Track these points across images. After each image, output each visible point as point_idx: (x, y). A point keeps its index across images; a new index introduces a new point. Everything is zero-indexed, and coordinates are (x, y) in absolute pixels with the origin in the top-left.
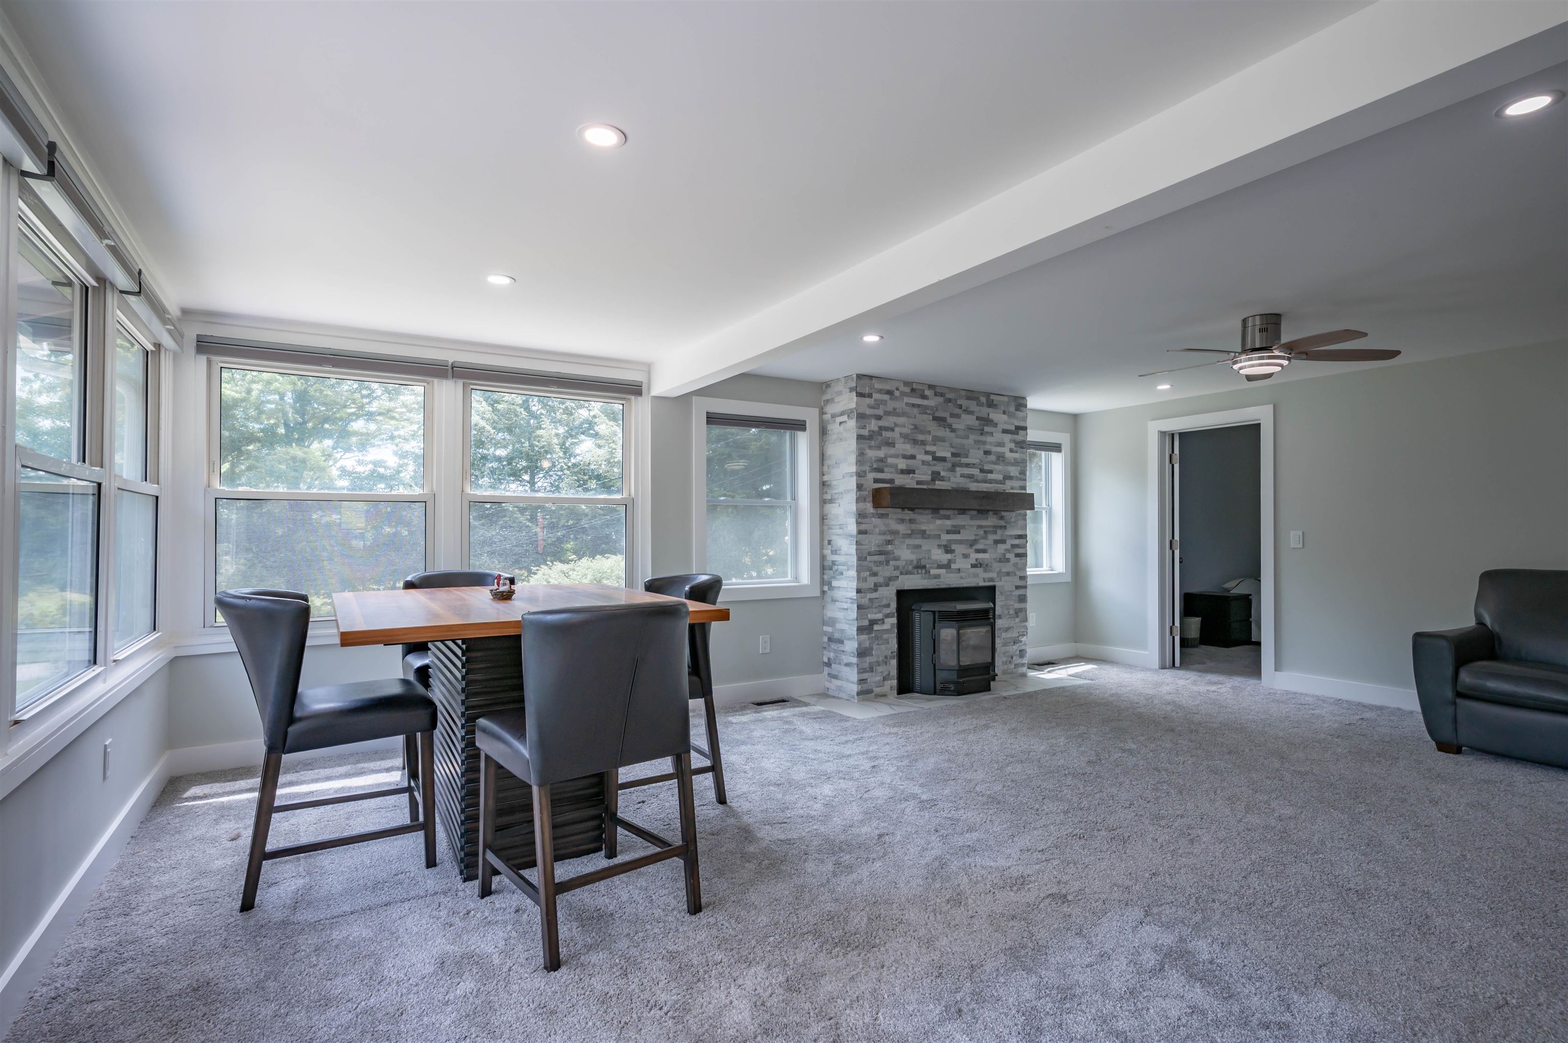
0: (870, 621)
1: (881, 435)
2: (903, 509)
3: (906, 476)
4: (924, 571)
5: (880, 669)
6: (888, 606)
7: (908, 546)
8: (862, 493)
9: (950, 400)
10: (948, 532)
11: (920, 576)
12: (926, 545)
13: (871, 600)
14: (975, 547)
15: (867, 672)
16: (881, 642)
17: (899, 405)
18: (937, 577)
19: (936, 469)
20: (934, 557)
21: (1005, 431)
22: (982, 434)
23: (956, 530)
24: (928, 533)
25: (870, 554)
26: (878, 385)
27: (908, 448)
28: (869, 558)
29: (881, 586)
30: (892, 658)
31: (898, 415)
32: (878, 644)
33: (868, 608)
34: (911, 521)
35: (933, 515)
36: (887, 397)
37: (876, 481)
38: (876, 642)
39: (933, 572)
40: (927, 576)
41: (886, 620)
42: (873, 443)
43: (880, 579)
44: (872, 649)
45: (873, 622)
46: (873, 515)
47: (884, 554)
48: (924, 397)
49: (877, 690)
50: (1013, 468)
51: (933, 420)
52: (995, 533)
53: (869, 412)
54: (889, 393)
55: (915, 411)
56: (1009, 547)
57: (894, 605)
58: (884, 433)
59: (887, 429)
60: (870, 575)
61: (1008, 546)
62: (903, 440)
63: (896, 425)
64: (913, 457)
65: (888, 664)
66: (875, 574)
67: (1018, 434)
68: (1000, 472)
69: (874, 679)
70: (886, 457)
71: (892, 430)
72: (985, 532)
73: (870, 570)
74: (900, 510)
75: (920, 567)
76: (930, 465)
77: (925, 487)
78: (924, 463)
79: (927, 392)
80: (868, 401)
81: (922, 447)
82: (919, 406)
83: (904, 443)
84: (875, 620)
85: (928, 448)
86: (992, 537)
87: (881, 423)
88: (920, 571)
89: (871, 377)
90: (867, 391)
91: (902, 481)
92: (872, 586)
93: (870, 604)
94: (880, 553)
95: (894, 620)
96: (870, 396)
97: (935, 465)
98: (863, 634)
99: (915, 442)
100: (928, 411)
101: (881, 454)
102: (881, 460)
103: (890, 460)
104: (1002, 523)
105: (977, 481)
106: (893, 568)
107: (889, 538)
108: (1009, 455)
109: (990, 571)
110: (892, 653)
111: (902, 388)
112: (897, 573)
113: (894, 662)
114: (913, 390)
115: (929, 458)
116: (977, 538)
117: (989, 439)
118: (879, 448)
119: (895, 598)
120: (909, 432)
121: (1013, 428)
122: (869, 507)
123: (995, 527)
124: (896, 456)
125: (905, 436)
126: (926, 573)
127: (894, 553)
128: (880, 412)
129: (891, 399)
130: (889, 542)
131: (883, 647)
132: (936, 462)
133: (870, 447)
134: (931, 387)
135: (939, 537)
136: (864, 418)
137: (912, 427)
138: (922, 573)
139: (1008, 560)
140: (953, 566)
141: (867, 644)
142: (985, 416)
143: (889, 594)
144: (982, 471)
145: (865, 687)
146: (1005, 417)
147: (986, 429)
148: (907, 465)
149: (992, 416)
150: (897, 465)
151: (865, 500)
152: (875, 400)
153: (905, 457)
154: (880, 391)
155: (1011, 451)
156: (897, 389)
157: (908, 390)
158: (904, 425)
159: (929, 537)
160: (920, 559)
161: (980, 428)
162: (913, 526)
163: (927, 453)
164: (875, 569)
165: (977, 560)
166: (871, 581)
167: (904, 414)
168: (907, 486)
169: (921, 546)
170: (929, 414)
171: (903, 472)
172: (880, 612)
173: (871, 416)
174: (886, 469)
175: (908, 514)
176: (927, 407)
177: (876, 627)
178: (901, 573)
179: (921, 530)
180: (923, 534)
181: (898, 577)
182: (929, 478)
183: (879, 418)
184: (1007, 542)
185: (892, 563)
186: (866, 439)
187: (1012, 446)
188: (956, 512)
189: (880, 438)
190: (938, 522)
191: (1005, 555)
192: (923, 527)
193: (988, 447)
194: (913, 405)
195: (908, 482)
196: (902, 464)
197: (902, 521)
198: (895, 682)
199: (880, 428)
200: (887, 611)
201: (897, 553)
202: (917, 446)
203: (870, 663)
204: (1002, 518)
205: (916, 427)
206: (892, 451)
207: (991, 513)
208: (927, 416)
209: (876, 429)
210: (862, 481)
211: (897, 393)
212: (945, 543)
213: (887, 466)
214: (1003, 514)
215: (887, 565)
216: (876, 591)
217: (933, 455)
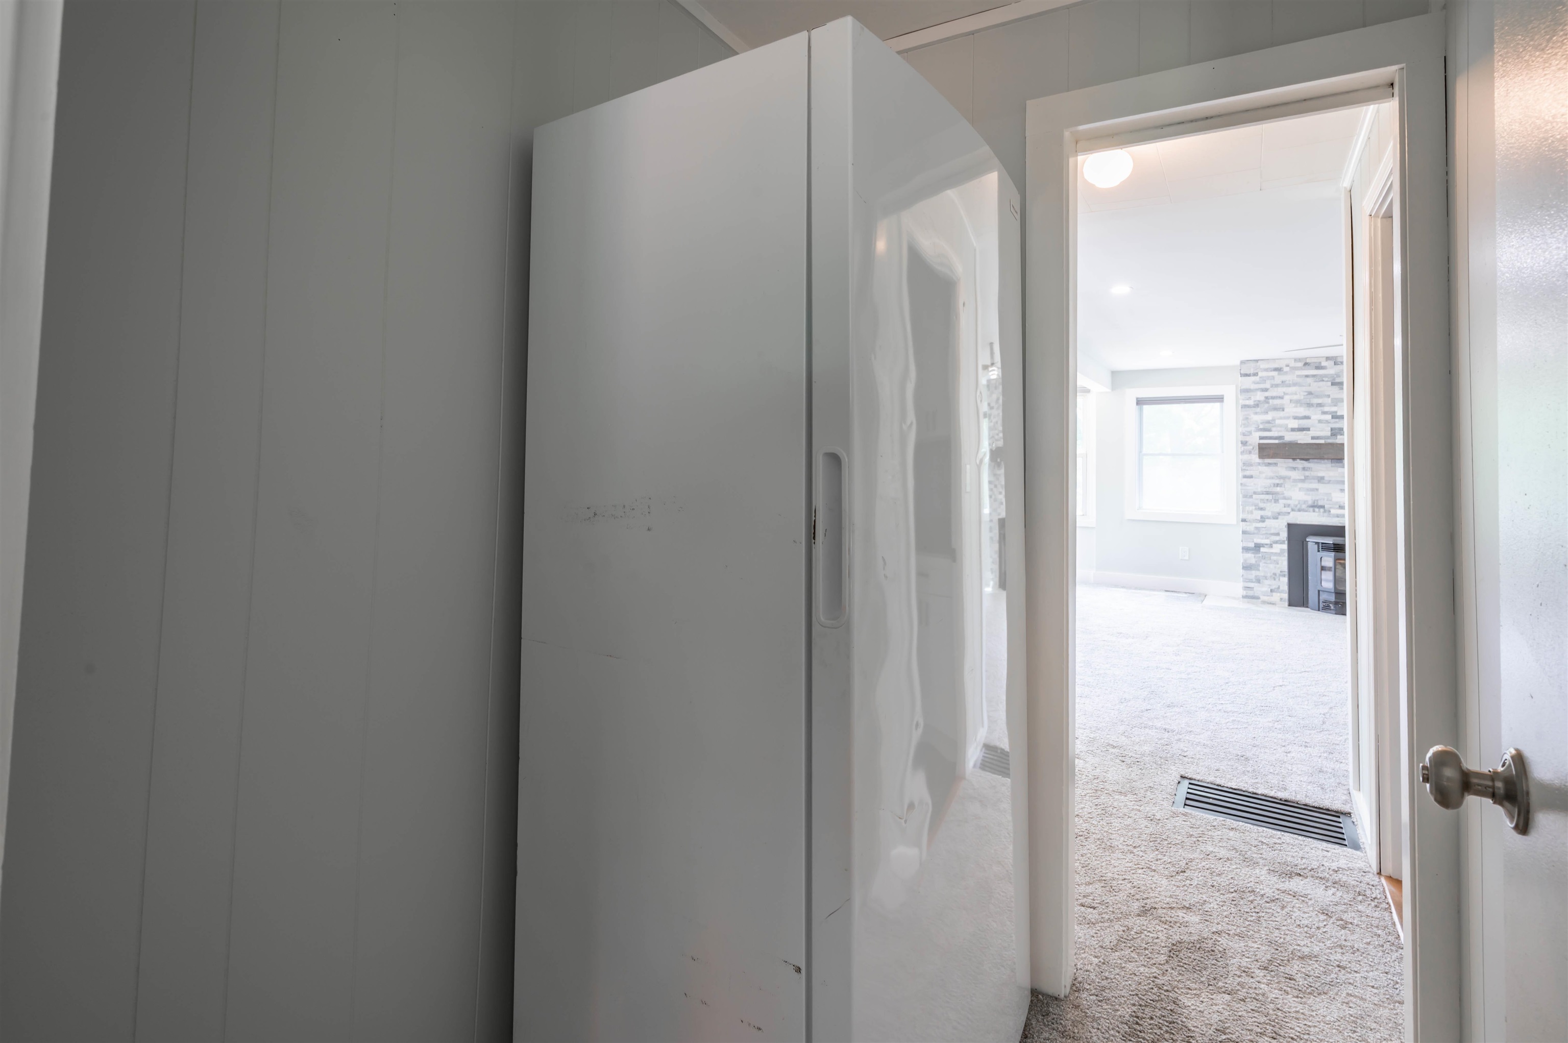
0: (1255, 544)
1: (1268, 403)
2: (1294, 459)
3: (1298, 433)
4: (1322, 510)
5: (1267, 582)
6: (1278, 534)
7: (1300, 489)
8: (1246, 447)
11: (1316, 514)
12: (1323, 489)
13: (1257, 528)
15: (1252, 582)
16: (1269, 562)
17: (1288, 378)
19: (1337, 425)
20: (1334, 500)
24: (1326, 479)
25: (1255, 493)
26: (1263, 365)
27: (1302, 411)
28: (1254, 496)
29: (1268, 518)
30: (1284, 576)
31: (1289, 386)
32: (1265, 563)
33: (1254, 534)
34: (1304, 469)
35: (1333, 465)
36: (1275, 373)
37: (1261, 438)
38: (1263, 561)
39: (1333, 511)
40: (1326, 514)
41: (1274, 545)
42: (1258, 410)
43: (1267, 513)
44: (1259, 565)
45: (1258, 547)
46: (1259, 464)
47: (1272, 494)
48: (1319, 367)
49: (1263, 598)
51: (1332, 385)
53: (1253, 387)
54: (1278, 370)
55: (1309, 380)
57: (1284, 535)
58: (1271, 401)
59: (1273, 398)
60: (1256, 509)
62: (1294, 405)
63: (1285, 394)
64: (1308, 418)
65: (1277, 579)
66: (1261, 509)
69: (1260, 589)
70: (1274, 420)
71: (1281, 398)
73: (1256, 505)
74: (1291, 460)
75: (1315, 506)
76: (1328, 423)
77: (1322, 441)
78: (1320, 421)
79: (1324, 364)
80: (1253, 378)
81: (1319, 408)
82: (1314, 376)
83: (1296, 407)
84: (1262, 544)
85: (1326, 409)
87: (1267, 394)
88: (1317, 510)
89: (1257, 361)
90: (1252, 371)
91: (1290, 437)
92: (1259, 518)
93: (1256, 532)
94: (1268, 493)
95: (1285, 547)
96: (1256, 374)
97: (1336, 422)
98: (1248, 553)
99: (1309, 405)
100: (1326, 379)
101: (1269, 417)
102: (1268, 422)
103: (1278, 422)
106: (1283, 505)
107: (1277, 481)
110: (1281, 572)
111: (1293, 364)
112: (1289, 510)
113: (1285, 580)
114: (1306, 364)
115: (1329, 417)
118: (1267, 413)
119: (1286, 529)
120: (1302, 398)
122: (1255, 458)
124: (1288, 418)
125: (1298, 402)
126: (1325, 511)
127: (1284, 494)
128: (1267, 385)
129: (1279, 374)
130: (1278, 485)
131: (1272, 566)
132: (1337, 420)
133: (1256, 413)
134: (1328, 359)
136: (1248, 392)
137: (1306, 393)
138: (1319, 512)
141: (1253, 561)
143: (1280, 527)
145: (1250, 593)
148: (1298, 425)
150: (1287, 425)
151: (1250, 453)
152: (1260, 377)
153: (1295, 418)
154: (1266, 370)
156: (1287, 366)
157: (1300, 364)
158: (1299, 393)
159: (1329, 482)
160: (1317, 500)
162: (1307, 473)
163: (1324, 413)
164: (1261, 505)
166: (1257, 514)
167: (1295, 384)
168: (1299, 442)
169: (1317, 490)
170: (1327, 381)
171: (1293, 430)
172: (1268, 538)
173: (1257, 390)
174: (1274, 429)
175: (1300, 464)
176: (1326, 376)
177: (1262, 550)
178: (1293, 510)
179: (1318, 477)
180: (1321, 480)
181: (1289, 513)
182: (1329, 434)
183: (1266, 390)
185: (1281, 501)
186: (1251, 407)
189: (1266, 406)
192: (1320, 474)
194: (1307, 376)
195: (1303, 438)
196: (1295, 424)
197: (1294, 469)
198: (1286, 596)
199: (1267, 398)
200: (1277, 538)
201: (1287, 494)
202: (1312, 409)
203: (1256, 576)
205: (1310, 393)
206: (1281, 414)
208: (1324, 383)
209: (1262, 399)
210: (1247, 439)
211: (1286, 369)
213: (1273, 427)
215: (1275, 502)
216: (1264, 522)
217: (1333, 414)
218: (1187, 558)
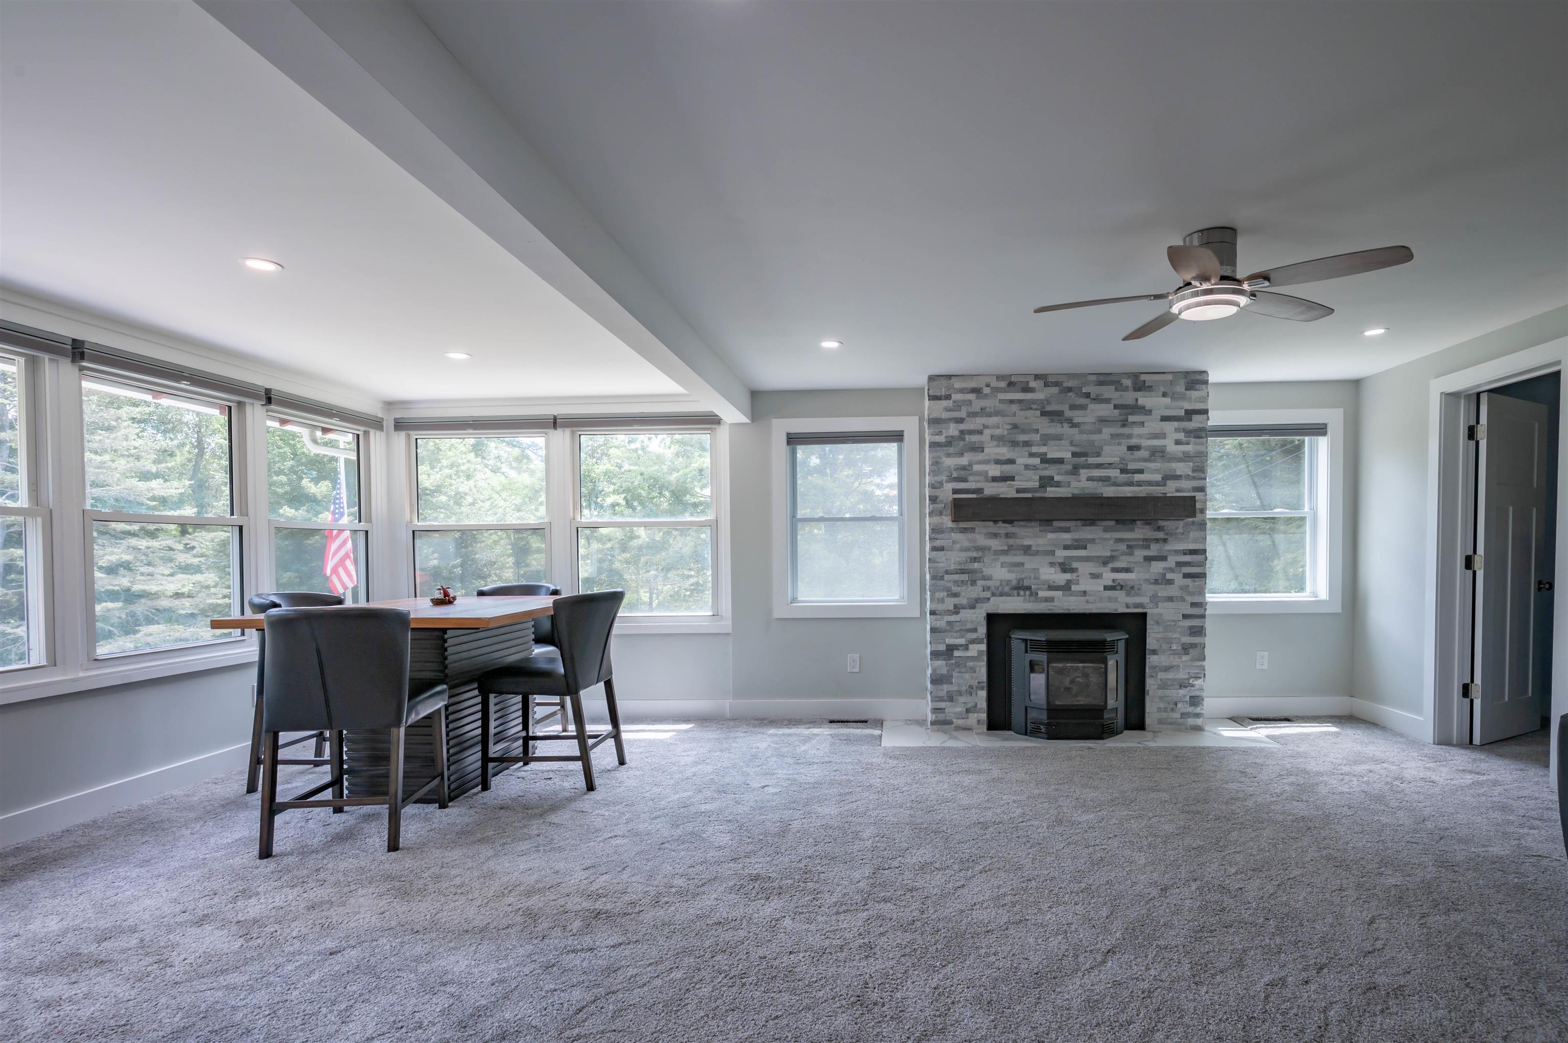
0: (947, 646)
1: (964, 440)
2: (995, 522)
3: (1000, 484)
4: (1028, 593)
5: (962, 699)
6: (975, 630)
7: (1003, 565)
8: (936, 506)
9: (1070, 389)
10: (1066, 547)
11: (1021, 598)
12: (1030, 563)
13: (949, 623)
14: (1110, 565)
15: (943, 701)
16: (963, 670)
17: (989, 403)
18: (1051, 600)
19: (1047, 473)
20: (1043, 577)
21: (1164, 419)
22: (1124, 426)
23: (1080, 545)
24: (1034, 548)
25: (947, 572)
26: (958, 384)
27: (1004, 452)
28: (946, 577)
29: (964, 608)
30: (982, 689)
31: (990, 415)
32: (959, 672)
33: (945, 631)
34: (1007, 535)
35: (1042, 528)
36: (972, 397)
37: (955, 491)
38: (957, 670)
39: (1042, 594)
40: (1032, 598)
41: (971, 646)
42: (951, 450)
43: (963, 601)
44: (951, 676)
45: (951, 649)
46: (952, 530)
47: (969, 573)
48: (1027, 389)
49: (960, 722)
50: (1181, 465)
51: (1042, 415)
52: (1148, 547)
53: (945, 415)
54: (976, 391)
55: (1015, 408)
56: (1173, 565)
57: (982, 631)
58: (967, 437)
59: (971, 432)
60: (948, 596)
61: (1171, 561)
62: (995, 443)
63: (985, 427)
64: (1012, 462)
65: (974, 694)
66: (956, 595)
67: (1190, 420)
68: (1157, 471)
69: (953, 710)
70: (971, 465)
71: (980, 432)
72: (1129, 547)
73: (948, 590)
74: (991, 524)
75: (1020, 588)
76: (1037, 469)
77: (1029, 495)
78: (1027, 467)
79: (1033, 384)
80: (945, 403)
81: (1026, 449)
82: (1020, 401)
83: (998, 446)
84: (956, 645)
85: (1035, 449)
86: (1140, 554)
87: (962, 427)
88: (1022, 593)
89: (949, 377)
90: (943, 392)
91: (991, 490)
92: (951, 608)
93: (948, 628)
94: (963, 572)
95: (983, 647)
96: (948, 397)
97: (1046, 469)
98: (939, 660)
99: (1014, 444)
100: (1035, 406)
101: (964, 461)
102: (964, 468)
103: (976, 468)
104: (1161, 535)
105: (1115, 484)
106: (981, 589)
107: (975, 554)
108: (1172, 448)
109: (1137, 595)
110: (979, 683)
111: (994, 383)
112: (987, 594)
113: (983, 694)
114: (1011, 384)
115: (1037, 461)
116: (1115, 554)
117: (1137, 431)
118: (961, 454)
119: (984, 623)
120: (1006, 433)
121: (1182, 413)
122: (947, 521)
123: (1146, 540)
124: (987, 462)
125: (999, 440)
126: (1031, 595)
127: (983, 572)
128: (963, 414)
129: (977, 398)
130: (975, 560)
131: (967, 676)
132: (1047, 465)
133: (948, 455)
134: (1037, 377)
135: (1052, 553)
136: (939, 423)
137: (1010, 427)
138: (1025, 595)
139: (1170, 582)
140: (1074, 588)
141: (944, 671)
142: (1130, 401)
143: (977, 617)
144: (1124, 471)
145: (941, 717)
146: (1167, 400)
147: (1131, 419)
148: (1001, 472)
149: (1141, 402)
150: (987, 472)
151: (941, 514)
152: (954, 402)
153: (998, 462)
154: (962, 391)
155: (1178, 442)
156: (988, 386)
157: (1003, 384)
158: (999, 425)
159: (1037, 553)
160: (1023, 579)
161: (1122, 418)
162: (1011, 541)
163: (1032, 455)
164: (955, 589)
165: (1114, 581)
166: (950, 603)
167: (997, 413)
168: (1002, 496)
169: (1023, 564)
170: (1036, 409)
171: (995, 479)
172: (962, 637)
173: (950, 420)
174: (971, 478)
175: (1003, 528)
176: (1034, 401)
177: (957, 653)
178: (994, 595)
179: (1024, 546)
180: (1027, 550)
181: (989, 599)
182: (1037, 484)
183: (960, 421)
184: (1169, 558)
185: (979, 583)
186: (942, 446)
187: (1181, 436)
188: (1079, 523)
189: (962, 443)
190: (1051, 536)
191: (1164, 575)
192: (1027, 542)
193: (1134, 441)
194: (1011, 402)
195: (1005, 491)
196: (995, 471)
197: (995, 535)
198: (984, 716)
199: (962, 432)
200: (973, 636)
201: (987, 571)
202: (1017, 449)
203: (948, 692)
204: (1159, 529)
205: (1015, 427)
206: (980, 456)
207: (1139, 523)
208: (1032, 412)
209: (956, 433)
210: (937, 492)
211: (987, 391)
212: (1061, 560)
213: (971, 475)
214: (1161, 523)
215: (972, 585)
216: (957, 613)
217: (1043, 457)
218: (857, 670)
